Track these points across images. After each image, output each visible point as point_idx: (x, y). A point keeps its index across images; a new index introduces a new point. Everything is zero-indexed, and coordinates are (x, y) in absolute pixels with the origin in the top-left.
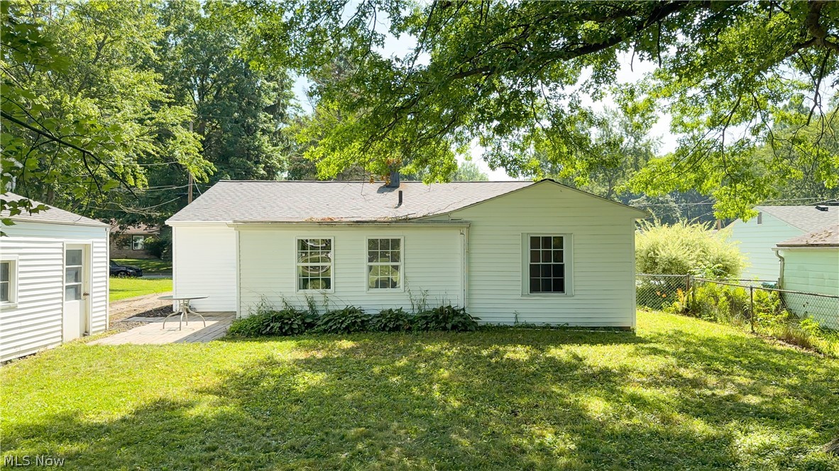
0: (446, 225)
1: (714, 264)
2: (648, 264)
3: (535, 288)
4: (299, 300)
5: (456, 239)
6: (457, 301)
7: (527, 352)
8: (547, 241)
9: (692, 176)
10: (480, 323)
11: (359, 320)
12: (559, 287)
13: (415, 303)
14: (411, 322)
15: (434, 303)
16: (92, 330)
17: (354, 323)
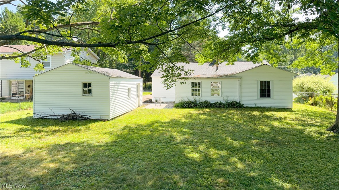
0: (235, 78)
1: (324, 89)
2: (301, 89)
3: (261, 96)
4: (192, 99)
5: (237, 82)
6: (237, 100)
7: (259, 113)
8: (265, 82)
9: (313, 62)
10: (245, 106)
11: (209, 104)
12: (269, 96)
13: (225, 100)
14: (224, 105)
15: (230, 100)
16: (140, 105)
17: (208, 105)
